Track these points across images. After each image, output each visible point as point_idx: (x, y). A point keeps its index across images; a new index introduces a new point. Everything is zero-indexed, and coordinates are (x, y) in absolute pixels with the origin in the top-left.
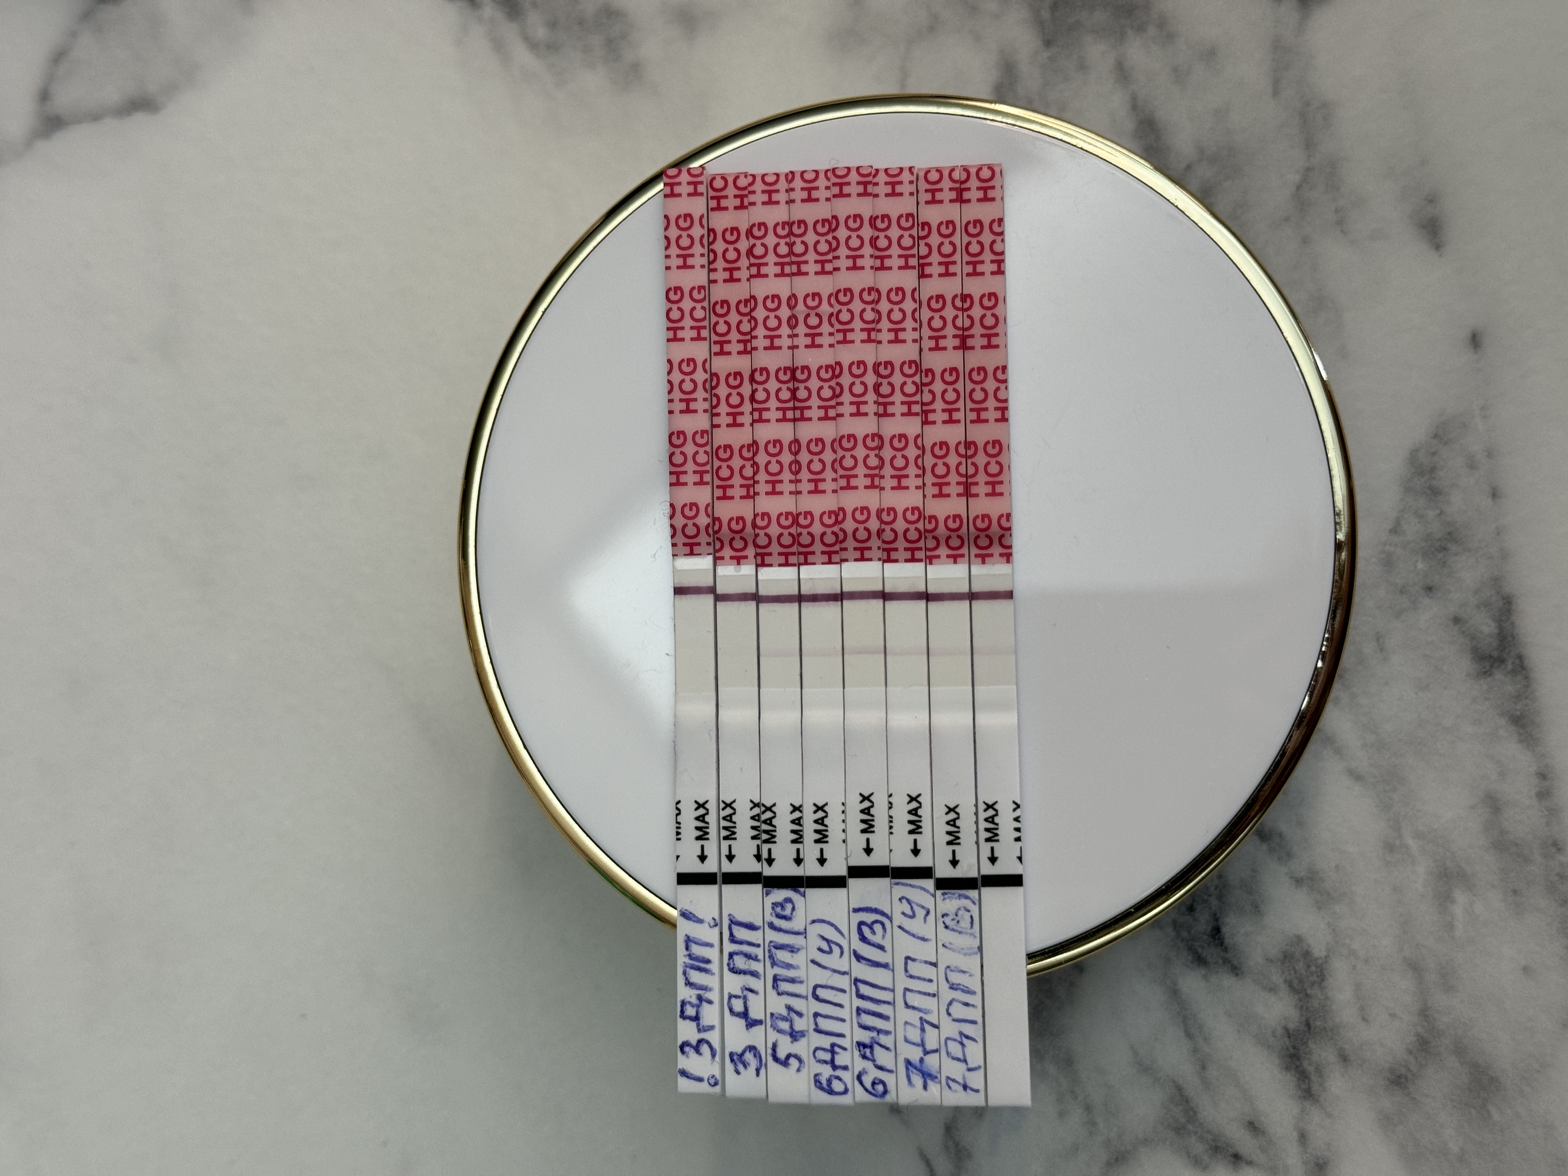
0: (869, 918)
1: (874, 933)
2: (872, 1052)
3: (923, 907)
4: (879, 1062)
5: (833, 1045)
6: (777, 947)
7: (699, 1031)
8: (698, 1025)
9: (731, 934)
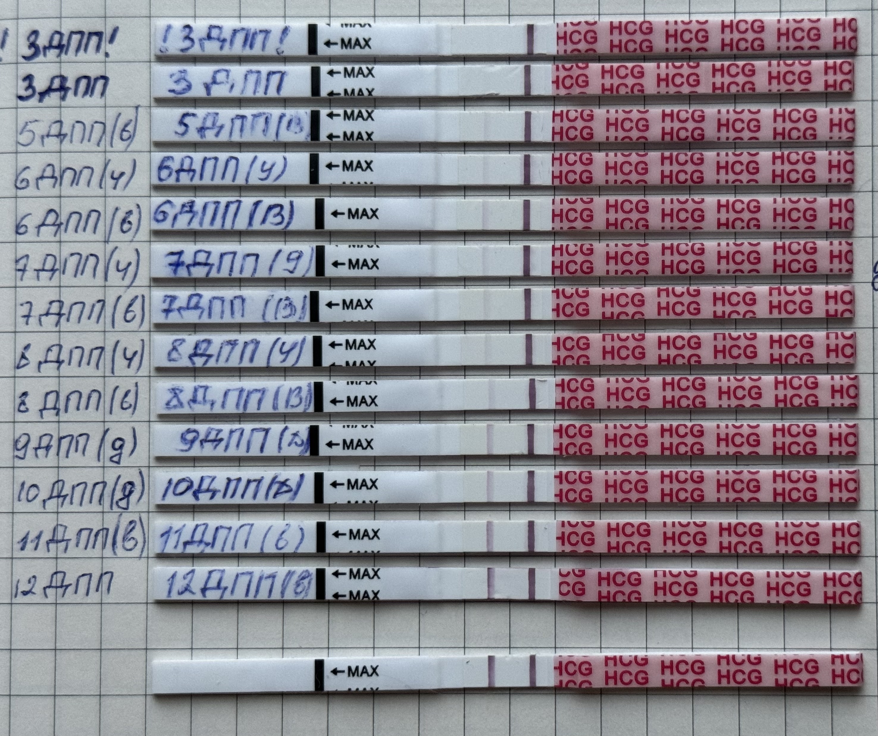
0: (286, 213)
1: (275, 216)
2: (187, 212)
3: (295, 268)
4: (179, 217)
5: (194, 171)
6: (267, 118)
7: (200, 40)
8: (204, 39)
9: (274, 73)
